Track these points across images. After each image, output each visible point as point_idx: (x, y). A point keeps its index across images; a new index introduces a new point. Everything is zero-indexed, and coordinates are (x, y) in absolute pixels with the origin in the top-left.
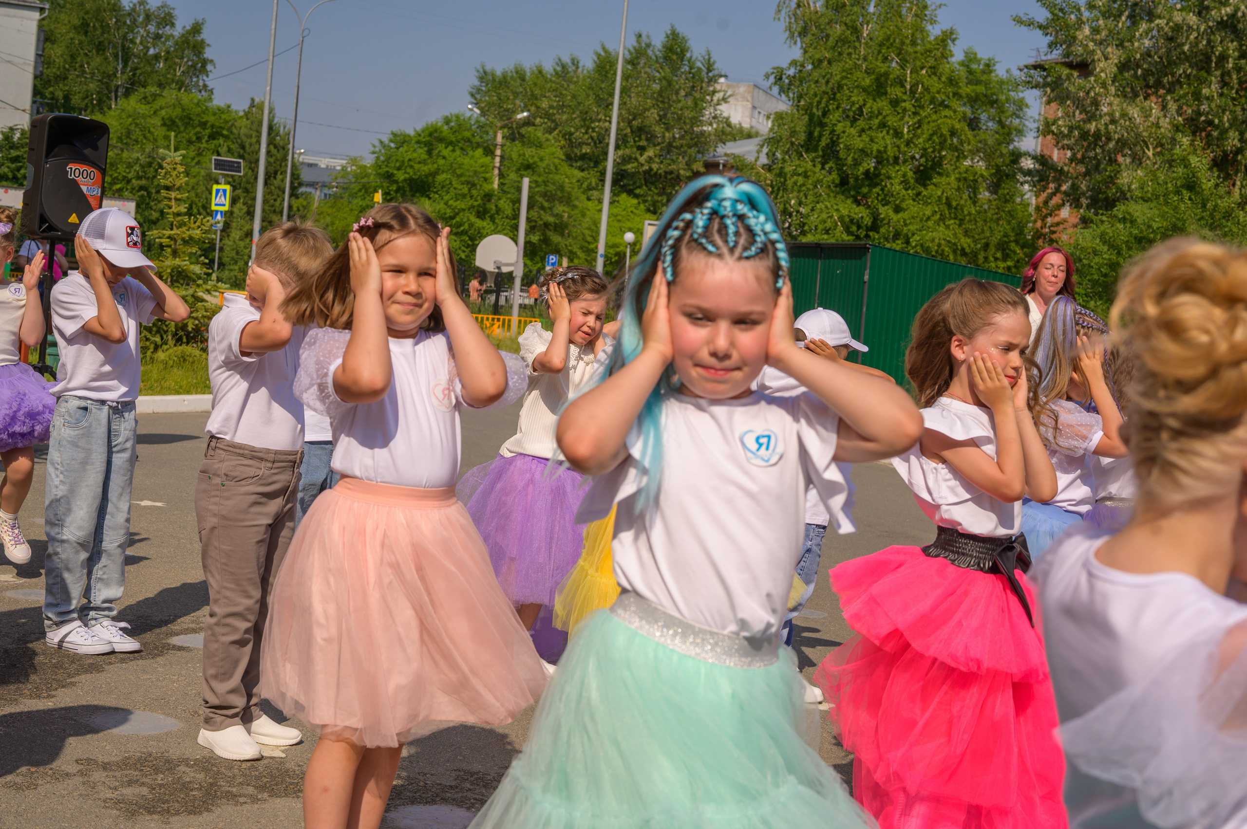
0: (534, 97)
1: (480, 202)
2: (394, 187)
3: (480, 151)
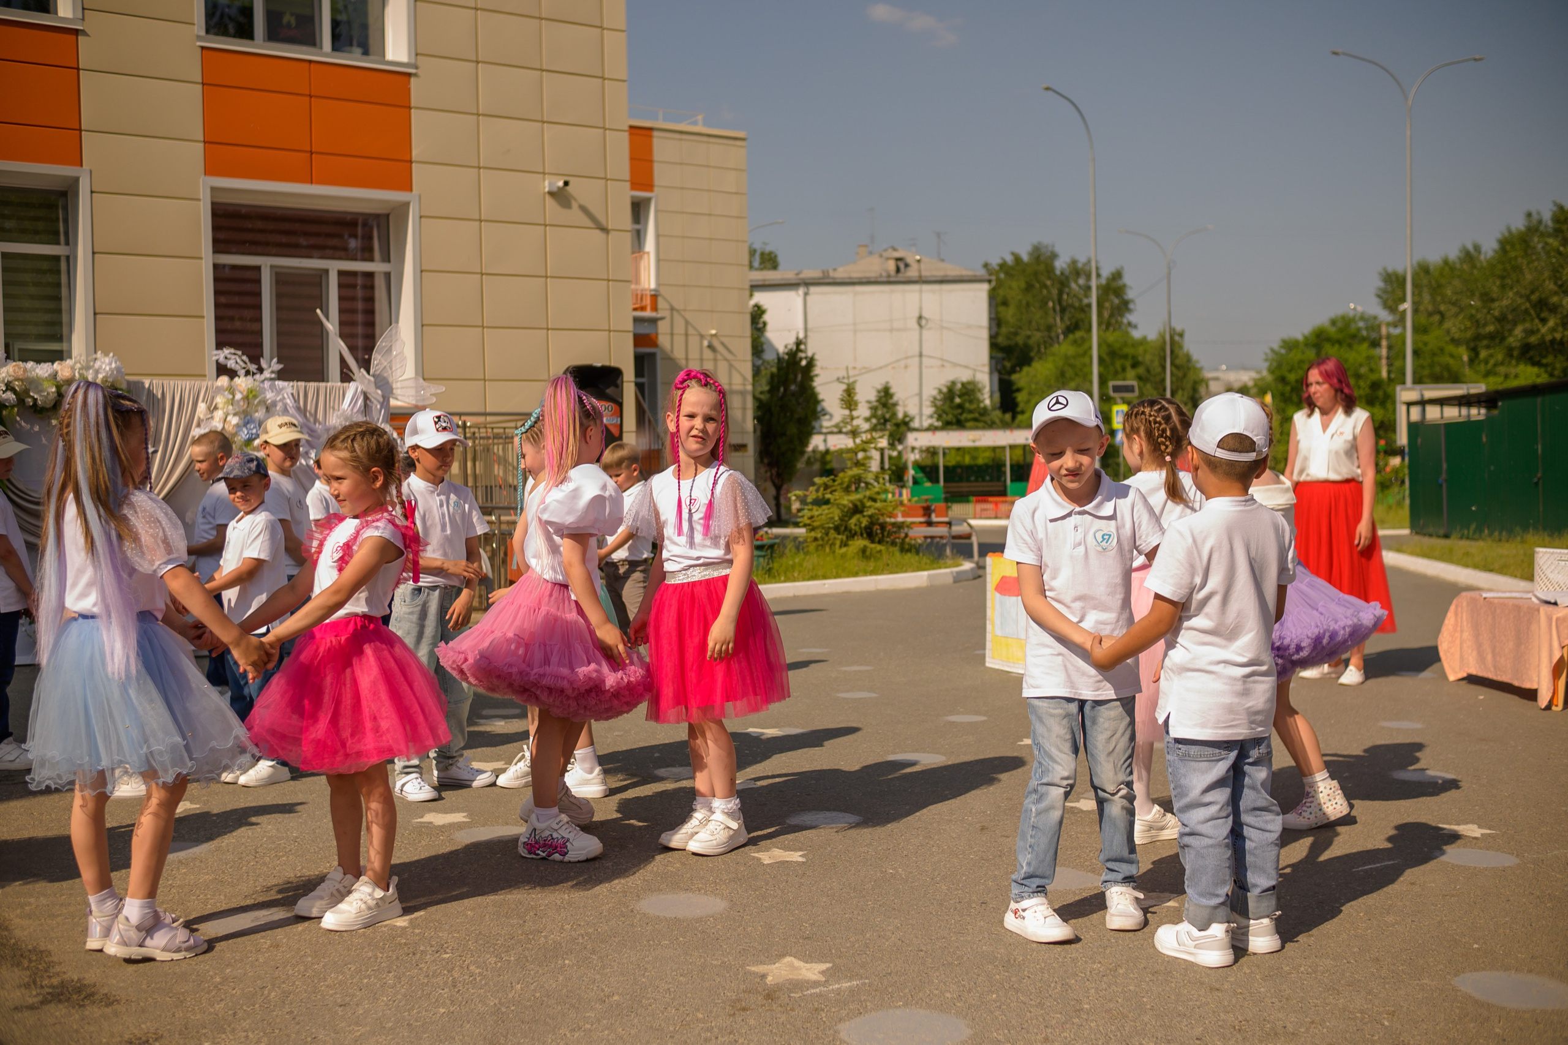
0: (1439, 286)
1: (1367, 391)
2: (1288, 388)
3: (1365, 345)
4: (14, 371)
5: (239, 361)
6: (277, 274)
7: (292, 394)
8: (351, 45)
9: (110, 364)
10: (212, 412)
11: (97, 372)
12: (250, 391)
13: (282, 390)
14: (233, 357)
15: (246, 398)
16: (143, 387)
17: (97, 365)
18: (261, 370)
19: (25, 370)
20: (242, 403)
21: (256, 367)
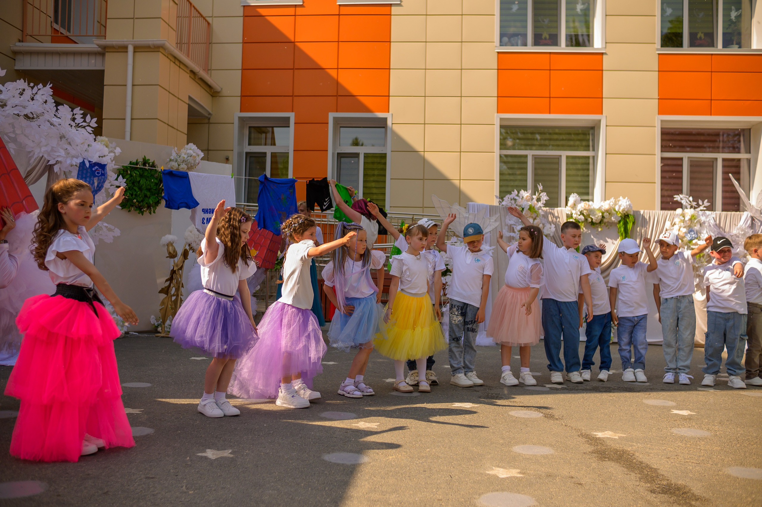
4: (584, 206)
5: (687, 201)
6: (691, 161)
7: (713, 218)
8: (733, 44)
9: (626, 202)
10: (673, 226)
11: (620, 206)
12: (693, 216)
13: (709, 215)
14: (685, 199)
15: (690, 219)
16: (640, 214)
17: (620, 203)
18: (699, 206)
19: (589, 205)
20: (688, 222)
21: (696, 203)
